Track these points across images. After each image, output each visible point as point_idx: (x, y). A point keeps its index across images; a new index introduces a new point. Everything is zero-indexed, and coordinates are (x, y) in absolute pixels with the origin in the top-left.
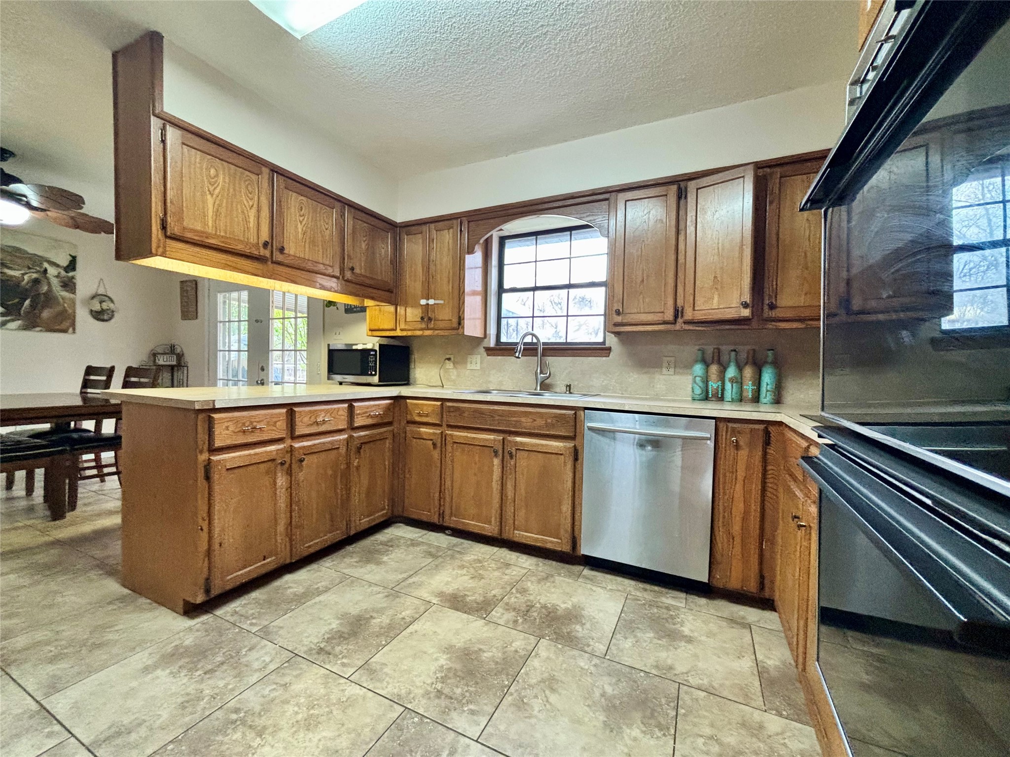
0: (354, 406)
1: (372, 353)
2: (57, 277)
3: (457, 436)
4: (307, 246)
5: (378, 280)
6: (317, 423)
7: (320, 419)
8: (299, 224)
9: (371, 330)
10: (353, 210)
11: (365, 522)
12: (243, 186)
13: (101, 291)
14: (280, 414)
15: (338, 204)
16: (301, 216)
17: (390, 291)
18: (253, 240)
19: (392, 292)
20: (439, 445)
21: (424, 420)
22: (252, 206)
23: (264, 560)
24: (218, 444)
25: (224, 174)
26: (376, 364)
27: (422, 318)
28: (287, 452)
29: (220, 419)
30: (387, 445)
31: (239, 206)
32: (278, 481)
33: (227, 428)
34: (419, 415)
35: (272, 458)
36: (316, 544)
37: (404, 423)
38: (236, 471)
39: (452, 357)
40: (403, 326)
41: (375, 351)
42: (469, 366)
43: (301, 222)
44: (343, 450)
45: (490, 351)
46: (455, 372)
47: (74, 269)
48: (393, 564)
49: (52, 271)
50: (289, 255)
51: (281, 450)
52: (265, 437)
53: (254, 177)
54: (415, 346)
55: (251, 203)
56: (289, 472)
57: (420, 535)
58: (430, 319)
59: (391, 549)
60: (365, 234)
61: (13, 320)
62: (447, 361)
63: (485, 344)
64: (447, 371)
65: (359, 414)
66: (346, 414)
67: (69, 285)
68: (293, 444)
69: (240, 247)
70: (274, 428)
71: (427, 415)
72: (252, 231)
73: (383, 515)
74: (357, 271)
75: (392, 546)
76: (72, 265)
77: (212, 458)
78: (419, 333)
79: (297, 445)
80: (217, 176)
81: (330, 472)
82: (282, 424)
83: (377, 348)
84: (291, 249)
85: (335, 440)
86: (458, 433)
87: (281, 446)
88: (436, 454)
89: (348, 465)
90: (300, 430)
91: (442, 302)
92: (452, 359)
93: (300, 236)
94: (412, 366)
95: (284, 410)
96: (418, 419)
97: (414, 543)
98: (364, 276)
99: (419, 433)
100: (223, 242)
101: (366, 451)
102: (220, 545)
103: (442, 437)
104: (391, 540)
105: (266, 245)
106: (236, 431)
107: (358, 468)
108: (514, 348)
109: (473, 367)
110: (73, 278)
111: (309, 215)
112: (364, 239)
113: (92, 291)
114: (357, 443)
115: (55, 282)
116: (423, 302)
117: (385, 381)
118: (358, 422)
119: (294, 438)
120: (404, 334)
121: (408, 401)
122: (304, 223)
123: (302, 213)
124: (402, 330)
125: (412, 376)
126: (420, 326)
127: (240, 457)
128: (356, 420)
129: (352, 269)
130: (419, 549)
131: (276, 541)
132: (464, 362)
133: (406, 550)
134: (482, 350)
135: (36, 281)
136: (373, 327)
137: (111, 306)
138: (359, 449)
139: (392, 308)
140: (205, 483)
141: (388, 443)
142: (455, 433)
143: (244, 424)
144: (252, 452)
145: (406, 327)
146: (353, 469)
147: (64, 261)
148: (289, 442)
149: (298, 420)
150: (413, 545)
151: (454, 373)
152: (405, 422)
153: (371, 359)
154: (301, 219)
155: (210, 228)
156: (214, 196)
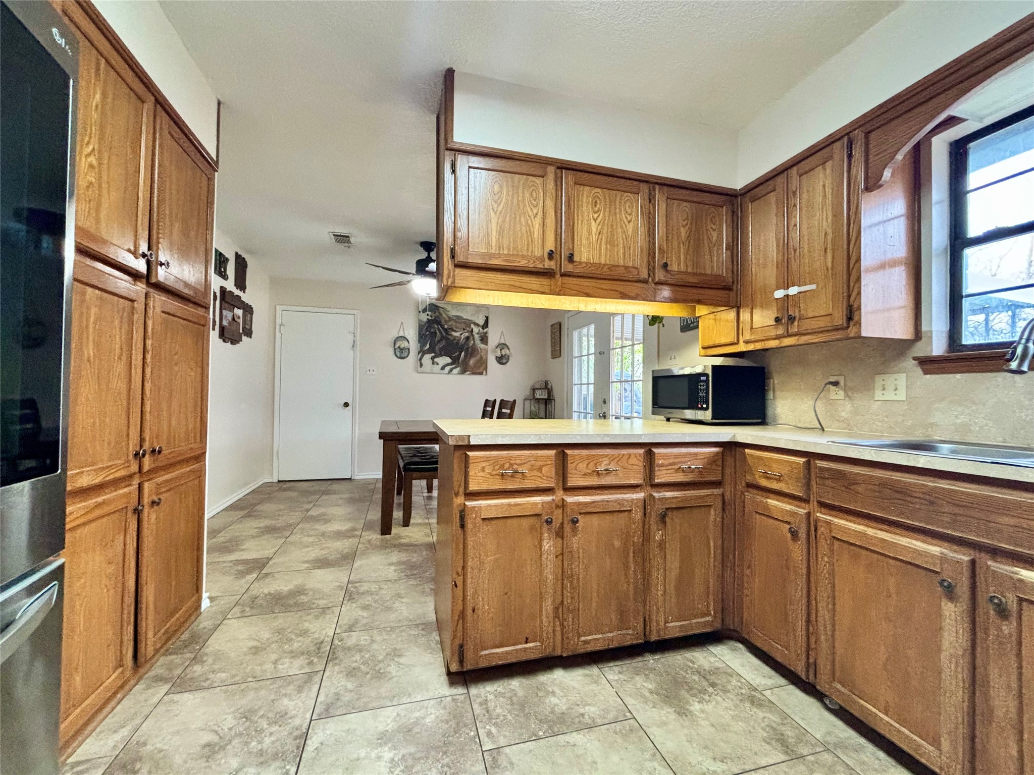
0: (654, 453)
1: (702, 378)
2: (478, 333)
3: (839, 527)
4: (603, 246)
5: (705, 275)
6: (598, 474)
7: (601, 468)
8: (593, 222)
9: (704, 348)
10: (665, 188)
11: (674, 628)
12: (527, 195)
13: (502, 341)
14: (548, 457)
15: (644, 187)
16: (595, 213)
17: (728, 288)
18: (538, 253)
19: (730, 289)
20: (803, 535)
21: (775, 485)
22: (537, 214)
23: (526, 642)
24: (473, 487)
25: (508, 187)
26: (707, 393)
27: (778, 320)
28: (557, 507)
29: (477, 458)
30: (712, 518)
31: (523, 220)
32: (545, 543)
33: (483, 469)
34: (766, 476)
35: (537, 512)
36: (596, 640)
37: (740, 487)
38: (494, 522)
39: (841, 380)
40: (747, 336)
41: (707, 375)
42: (878, 395)
43: (595, 220)
44: (638, 515)
45: (929, 364)
46: (848, 406)
47: (487, 327)
48: (705, 728)
49: (476, 330)
50: (580, 263)
51: (548, 503)
52: (528, 484)
53: (539, 181)
54: (774, 365)
55: (535, 211)
56: (560, 534)
57: (770, 682)
58: (791, 319)
59: (711, 690)
60: (685, 216)
61: (455, 368)
62: (832, 388)
63: (920, 350)
64: (830, 402)
65: (662, 466)
66: (641, 464)
67: (484, 339)
68: (565, 498)
69: (523, 263)
70: (540, 474)
71: (779, 479)
72: (536, 243)
73: (705, 624)
74: (674, 267)
75: (713, 685)
76: (486, 325)
77: (467, 503)
78: (773, 344)
79: (570, 499)
80: (501, 192)
81: (617, 544)
82: (550, 471)
83: (709, 372)
84: (584, 255)
85: (624, 500)
86: (842, 522)
87: (548, 498)
88: (797, 551)
89: (646, 537)
90: (574, 480)
91: (813, 287)
92: (842, 383)
93: (594, 238)
94: (770, 395)
95: (552, 452)
96: (764, 483)
97: (754, 698)
98: (686, 273)
99: (767, 506)
100: (506, 260)
101: (674, 520)
102: (474, 611)
103: (809, 523)
104: (716, 671)
105: (551, 255)
106: (494, 473)
107: (662, 545)
108: (1005, 354)
109: (890, 395)
110: (486, 333)
111: (605, 209)
112: (684, 223)
113: (496, 343)
114: (660, 508)
115: (477, 337)
116: (779, 294)
117: (722, 417)
118: (662, 477)
119: (568, 490)
120: (751, 347)
121: (747, 451)
122: (599, 220)
123: (596, 209)
124: (747, 342)
125: (770, 412)
126: (773, 333)
127: (496, 506)
128: (657, 473)
129: (665, 265)
130: (761, 714)
131: (541, 622)
132: (867, 386)
133: (736, 706)
134: (910, 364)
135: (467, 338)
136: (706, 344)
137: (508, 352)
138: (663, 518)
139: (732, 314)
140: (460, 531)
141: (713, 515)
142: (836, 520)
143: (502, 466)
144: (512, 501)
145: (753, 337)
146: (654, 546)
147: (482, 322)
148: (560, 494)
149: (570, 467)
150: (753, 701)
151: (846, 409)
152: (744, 484)
153: (702, 386)
154: (596, 216)
155: (494, 248)
156: (498, 213)
